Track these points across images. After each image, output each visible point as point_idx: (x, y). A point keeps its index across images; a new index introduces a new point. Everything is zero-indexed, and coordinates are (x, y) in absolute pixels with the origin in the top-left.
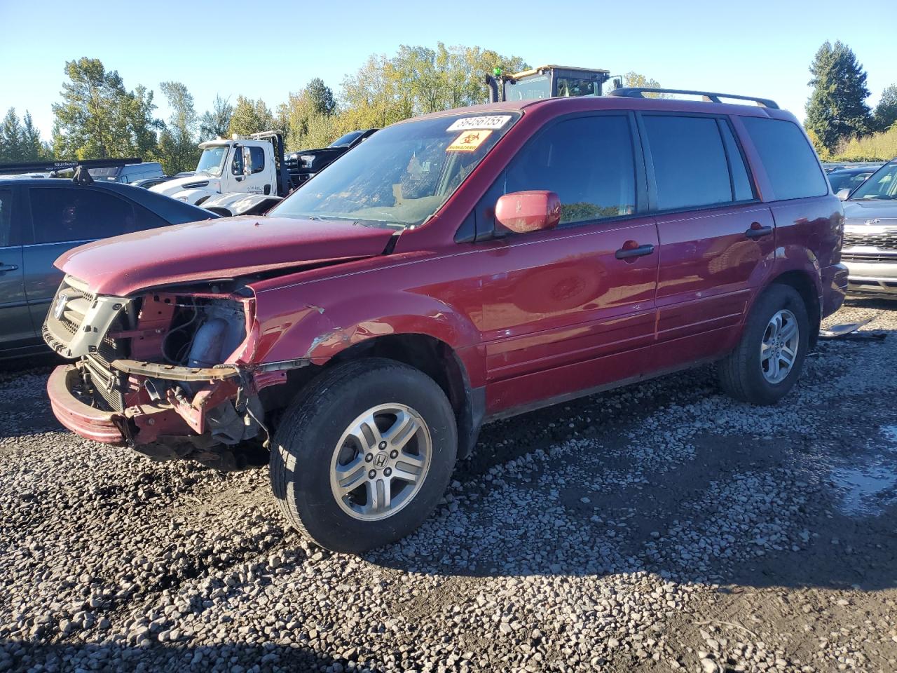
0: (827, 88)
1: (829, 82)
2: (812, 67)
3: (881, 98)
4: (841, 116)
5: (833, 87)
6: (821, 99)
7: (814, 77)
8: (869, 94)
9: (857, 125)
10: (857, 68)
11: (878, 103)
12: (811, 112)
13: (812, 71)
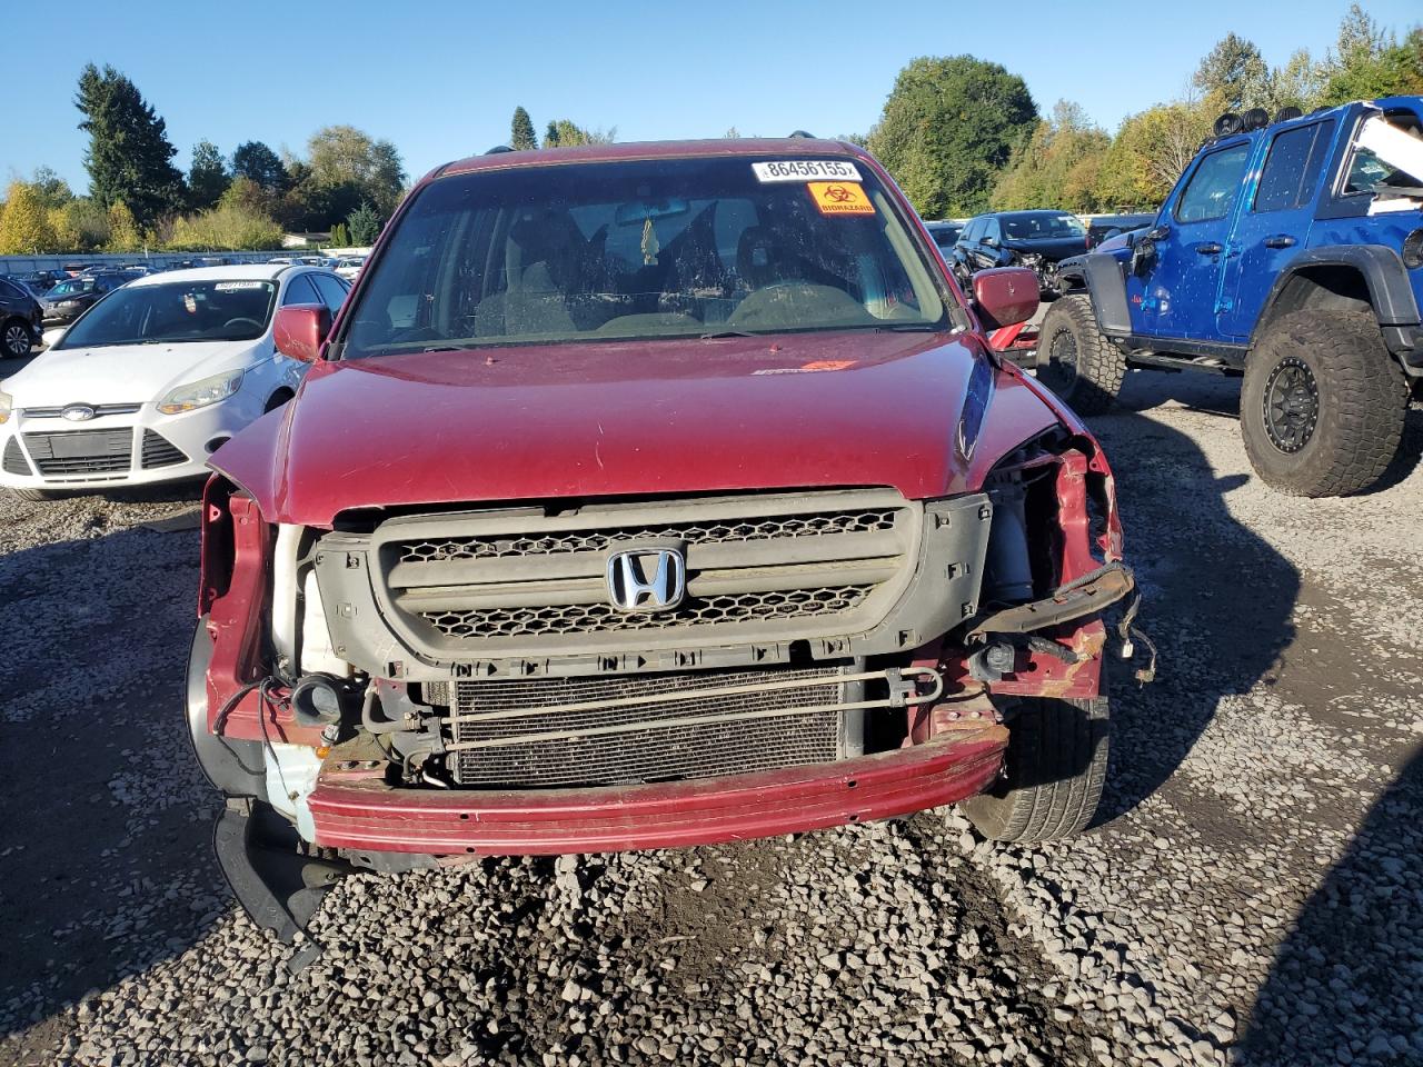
0: (112, 138)
1: (112, 127)
2: (78, 101)
3: (192, 158)
4: (143, 182)
5: (120, 136)
6: (107, 153)
7: (86, 118)
8: (175, 152)
9: (171, 196)
10: (148, 110)
11: (191, 167)
12: (96, 173)
13: (78, 106)
